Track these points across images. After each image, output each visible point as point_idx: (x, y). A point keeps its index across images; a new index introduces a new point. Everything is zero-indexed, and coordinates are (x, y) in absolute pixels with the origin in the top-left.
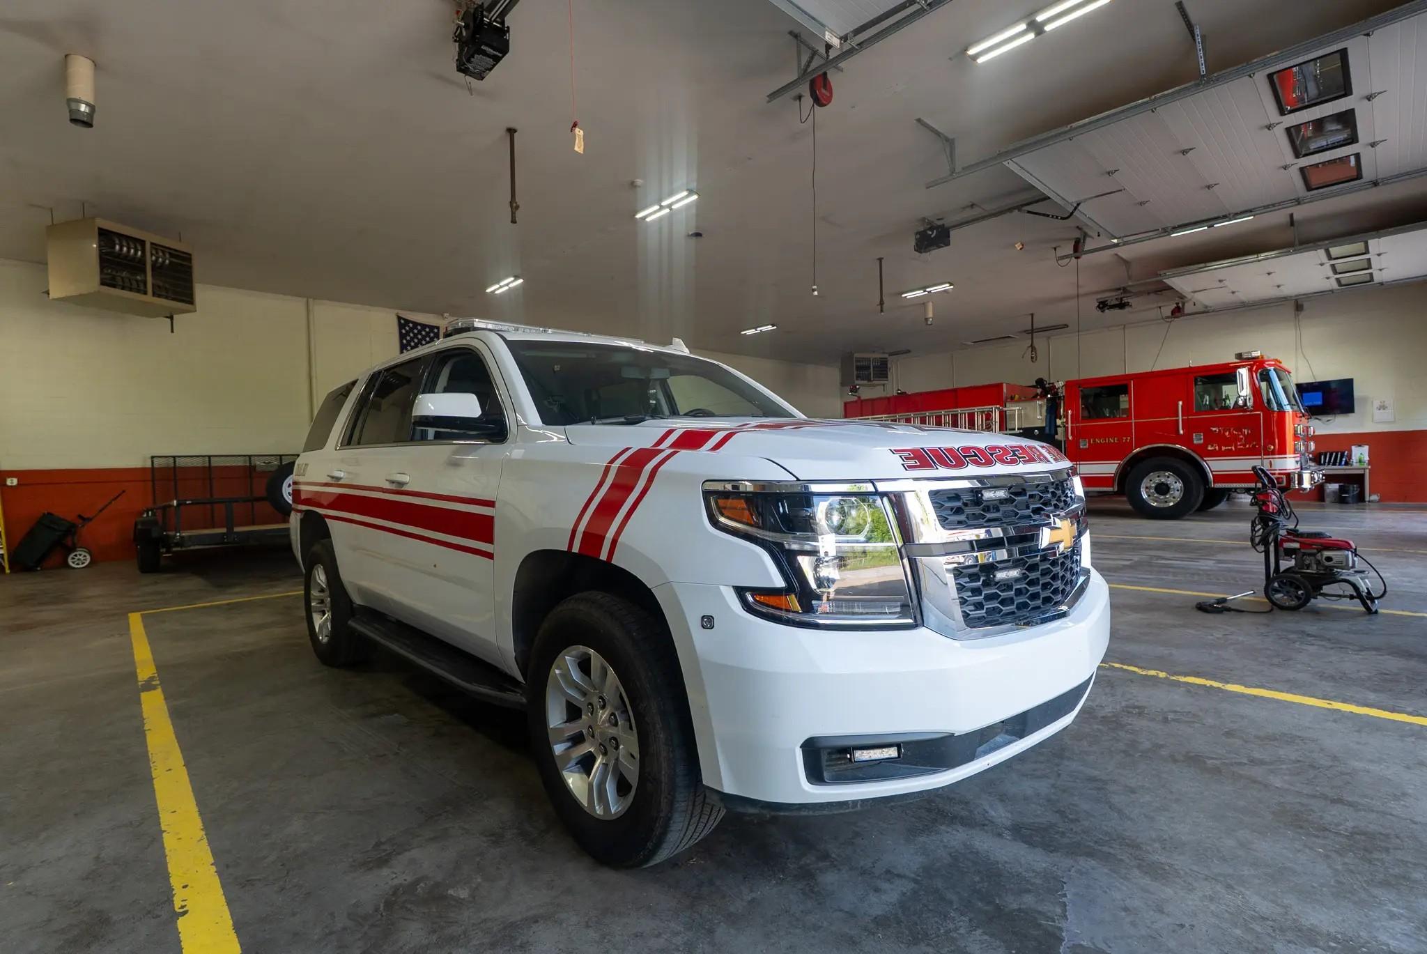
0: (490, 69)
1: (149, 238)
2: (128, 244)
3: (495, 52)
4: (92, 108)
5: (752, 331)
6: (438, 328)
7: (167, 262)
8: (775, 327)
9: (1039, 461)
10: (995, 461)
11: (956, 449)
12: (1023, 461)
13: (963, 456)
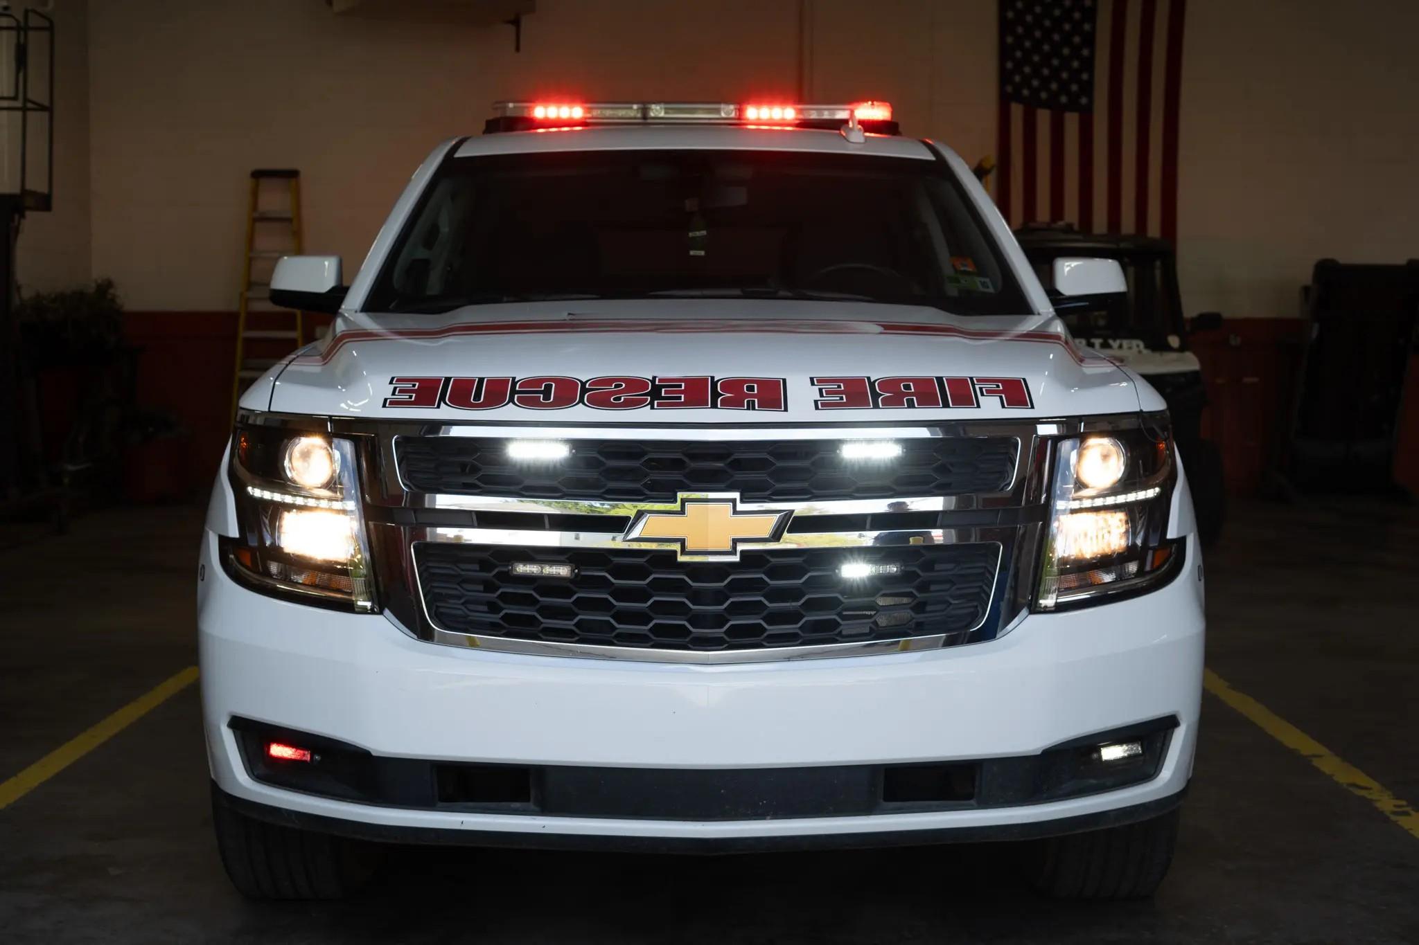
9: (714, 406)
10: (581, 401)
11: (516, 380)
12: (659, 405)
13: (513, 392)
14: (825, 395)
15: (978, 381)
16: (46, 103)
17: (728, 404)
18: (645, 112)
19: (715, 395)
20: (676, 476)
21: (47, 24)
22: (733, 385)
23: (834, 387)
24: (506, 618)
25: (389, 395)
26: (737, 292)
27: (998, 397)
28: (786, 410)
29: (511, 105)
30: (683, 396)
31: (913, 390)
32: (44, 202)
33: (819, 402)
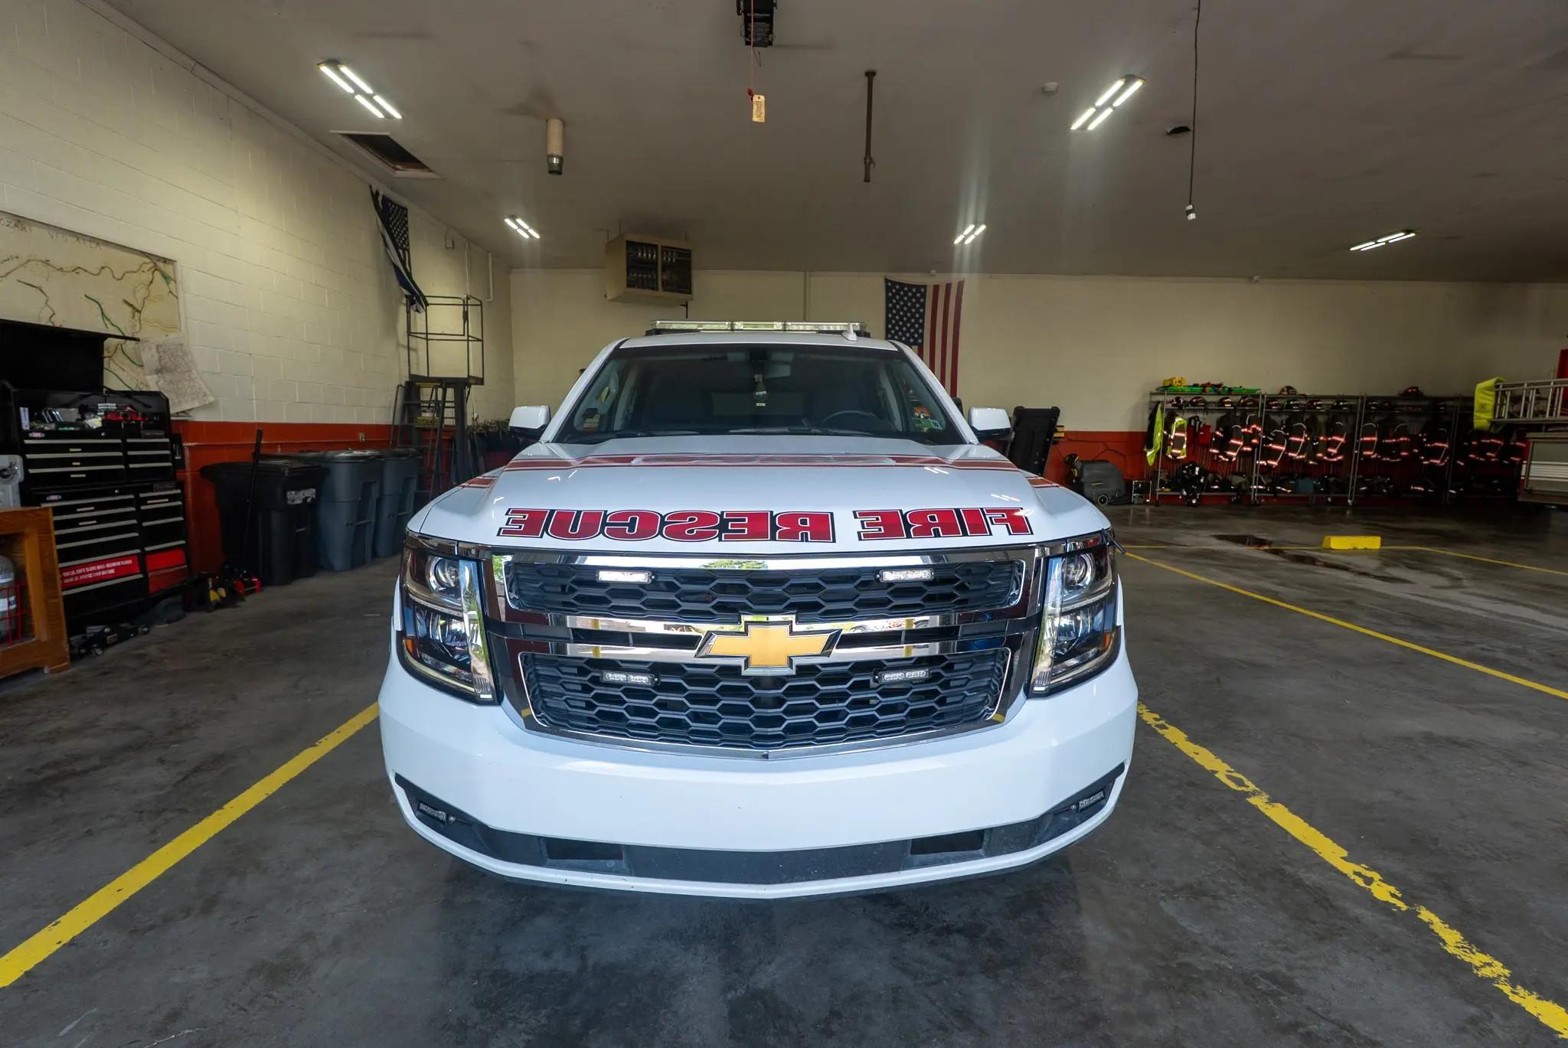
0: (771, 32)
1: (661, 242)
2: (652, 250)
3: (762, 15)
4: (561, 159)
5: (1369, 246)
6: (925, 287)
7: (674, 260)
8: (1412, 235)
9: (773, 538)
10: (660, 533)
11: (608, 513)
12: (726, 537)
13: (604, 524)
14: (866, 527)
15: (988, 511)
16: (480, 338)
17: (785, 536)
18: (732, 325)
19: (774, 528)
20: (741, 600)
21: (479, 303)
22: (790, 519)
23: (873, 519)
24: (601, 714)
25: (503, 525)
26: (786, 430)
27: (1005, 526)
28: (834, 541)
29: (658, 322)
30: (746, 529)
31: (937, 521)
32: (480, 381)
33: (862, 534)
